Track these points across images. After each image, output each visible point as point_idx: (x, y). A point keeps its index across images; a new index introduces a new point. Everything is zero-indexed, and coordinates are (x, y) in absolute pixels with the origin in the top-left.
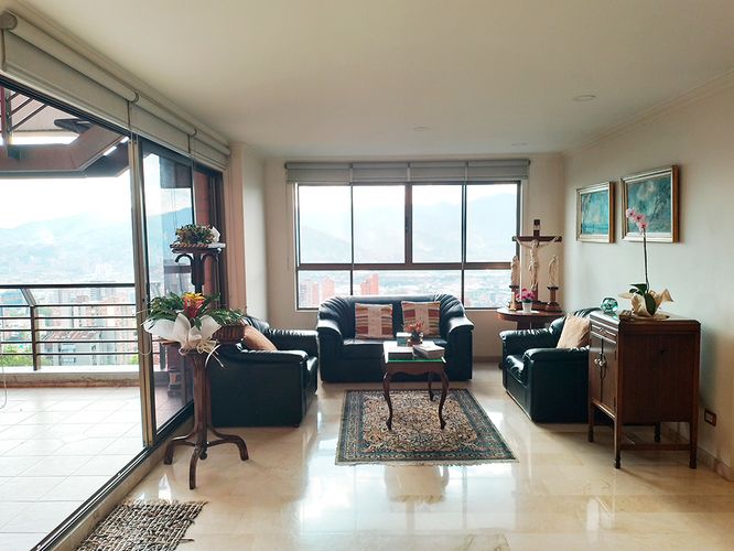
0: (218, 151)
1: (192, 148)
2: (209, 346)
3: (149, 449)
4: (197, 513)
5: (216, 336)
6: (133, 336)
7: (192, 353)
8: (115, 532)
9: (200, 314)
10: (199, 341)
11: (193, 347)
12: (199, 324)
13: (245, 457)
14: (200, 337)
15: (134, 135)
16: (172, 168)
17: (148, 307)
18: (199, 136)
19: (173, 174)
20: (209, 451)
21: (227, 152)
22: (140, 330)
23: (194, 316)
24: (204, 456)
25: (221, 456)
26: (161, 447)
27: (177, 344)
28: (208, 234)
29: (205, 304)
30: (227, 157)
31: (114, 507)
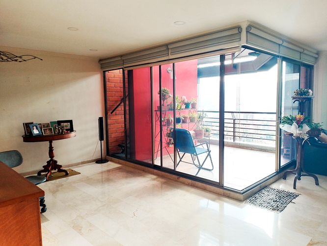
0: (312, 56)
1: (301, 57)
2: (305, 136)
3: (277, 173)
4: (297, 196)
5: (308, 133)
6: (275, 128)
7: (298, 138)
8: (266, 193)
9: (302, 123)
10: (301, 134)
11: (298, 135)
12: (302, 127)
13: (317, 184)
14: (302, 132)
15: (281, 56)
16: (292, 66)
17: (280, 120)
18: (305, 52)
19: (292, 69)
20: (302, 177)
21: (316, 56)
22: (278, 126)
23: (300, 124)
24: (299, 179)
25: (306, 182)
26: (282, 173)
27: (292, 135)
28: (308, 92)
29: (304, 119)
30: (316, 58)
31: (266, 187)
